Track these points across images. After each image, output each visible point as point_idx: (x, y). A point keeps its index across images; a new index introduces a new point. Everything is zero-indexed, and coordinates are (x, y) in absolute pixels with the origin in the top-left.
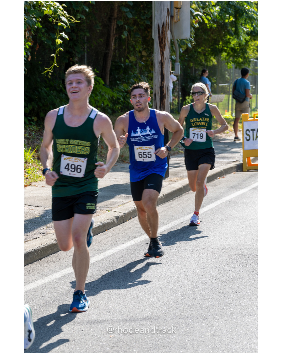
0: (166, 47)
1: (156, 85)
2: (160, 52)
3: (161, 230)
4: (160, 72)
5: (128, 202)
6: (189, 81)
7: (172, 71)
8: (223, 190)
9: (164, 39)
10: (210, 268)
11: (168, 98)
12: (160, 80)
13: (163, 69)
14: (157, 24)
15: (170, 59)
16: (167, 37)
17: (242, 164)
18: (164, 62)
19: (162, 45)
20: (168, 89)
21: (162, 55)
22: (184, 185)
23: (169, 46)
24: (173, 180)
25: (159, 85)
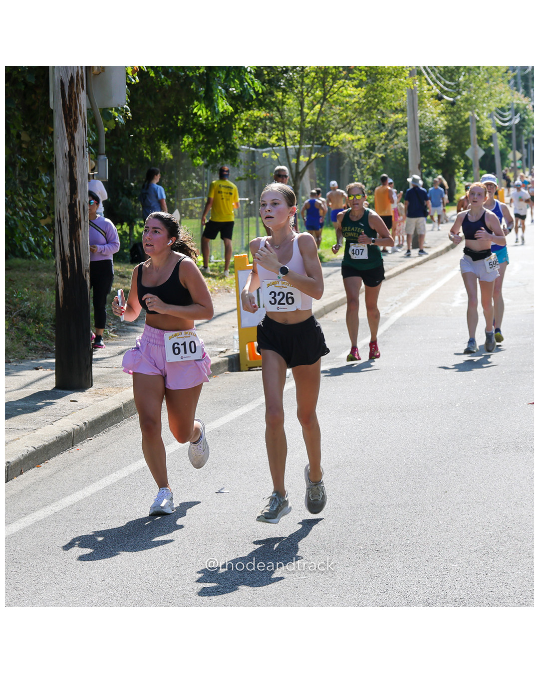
0: (78, 125)
1: (60, 202)
2: (66, 135)
3: (85, 492)
4: (68, 174)
5: (14, 440)
6: (121, 194)
7: (92, 174)
8: (204, 408)
9: (73, 109)
10: (191, 565)
11: (85, 226)
12: (68, 191)
13: (75, 168)
14: (60, 78)
15: (88, 149)
16: (80, 105)
17: (238, 355)
18: (75, 154)
19: (70, 120)
20: (85, 209)
21: (72, 140)
22: (125, 401)
23: (85, 123)
24: (102, 393)
25: (66, 201)
